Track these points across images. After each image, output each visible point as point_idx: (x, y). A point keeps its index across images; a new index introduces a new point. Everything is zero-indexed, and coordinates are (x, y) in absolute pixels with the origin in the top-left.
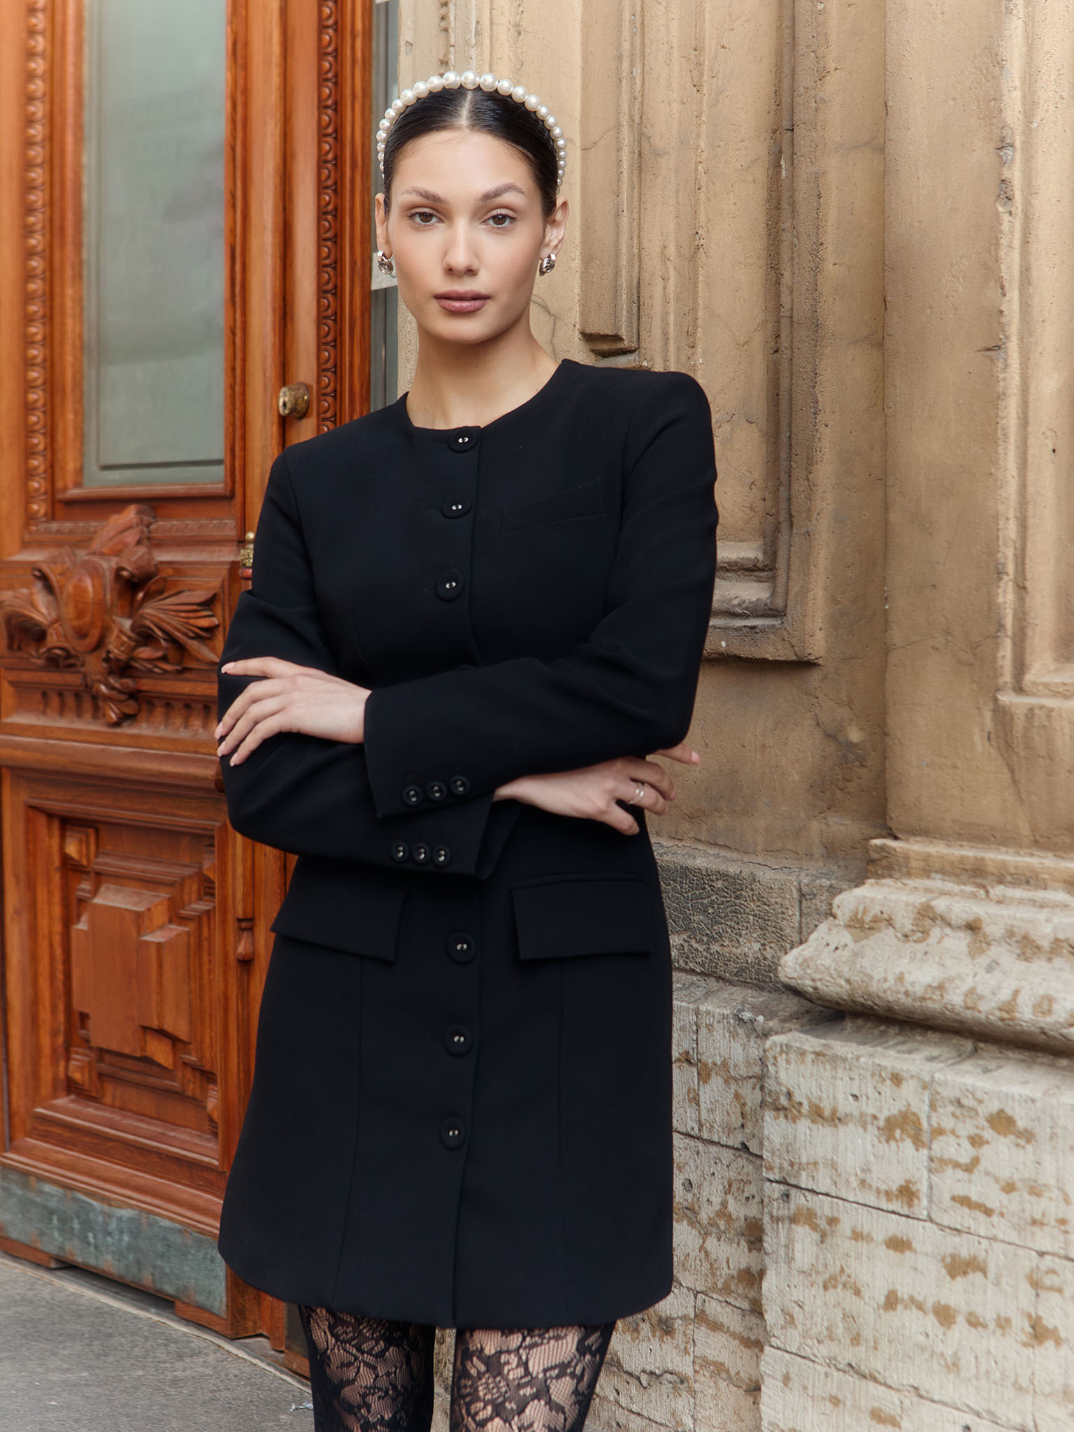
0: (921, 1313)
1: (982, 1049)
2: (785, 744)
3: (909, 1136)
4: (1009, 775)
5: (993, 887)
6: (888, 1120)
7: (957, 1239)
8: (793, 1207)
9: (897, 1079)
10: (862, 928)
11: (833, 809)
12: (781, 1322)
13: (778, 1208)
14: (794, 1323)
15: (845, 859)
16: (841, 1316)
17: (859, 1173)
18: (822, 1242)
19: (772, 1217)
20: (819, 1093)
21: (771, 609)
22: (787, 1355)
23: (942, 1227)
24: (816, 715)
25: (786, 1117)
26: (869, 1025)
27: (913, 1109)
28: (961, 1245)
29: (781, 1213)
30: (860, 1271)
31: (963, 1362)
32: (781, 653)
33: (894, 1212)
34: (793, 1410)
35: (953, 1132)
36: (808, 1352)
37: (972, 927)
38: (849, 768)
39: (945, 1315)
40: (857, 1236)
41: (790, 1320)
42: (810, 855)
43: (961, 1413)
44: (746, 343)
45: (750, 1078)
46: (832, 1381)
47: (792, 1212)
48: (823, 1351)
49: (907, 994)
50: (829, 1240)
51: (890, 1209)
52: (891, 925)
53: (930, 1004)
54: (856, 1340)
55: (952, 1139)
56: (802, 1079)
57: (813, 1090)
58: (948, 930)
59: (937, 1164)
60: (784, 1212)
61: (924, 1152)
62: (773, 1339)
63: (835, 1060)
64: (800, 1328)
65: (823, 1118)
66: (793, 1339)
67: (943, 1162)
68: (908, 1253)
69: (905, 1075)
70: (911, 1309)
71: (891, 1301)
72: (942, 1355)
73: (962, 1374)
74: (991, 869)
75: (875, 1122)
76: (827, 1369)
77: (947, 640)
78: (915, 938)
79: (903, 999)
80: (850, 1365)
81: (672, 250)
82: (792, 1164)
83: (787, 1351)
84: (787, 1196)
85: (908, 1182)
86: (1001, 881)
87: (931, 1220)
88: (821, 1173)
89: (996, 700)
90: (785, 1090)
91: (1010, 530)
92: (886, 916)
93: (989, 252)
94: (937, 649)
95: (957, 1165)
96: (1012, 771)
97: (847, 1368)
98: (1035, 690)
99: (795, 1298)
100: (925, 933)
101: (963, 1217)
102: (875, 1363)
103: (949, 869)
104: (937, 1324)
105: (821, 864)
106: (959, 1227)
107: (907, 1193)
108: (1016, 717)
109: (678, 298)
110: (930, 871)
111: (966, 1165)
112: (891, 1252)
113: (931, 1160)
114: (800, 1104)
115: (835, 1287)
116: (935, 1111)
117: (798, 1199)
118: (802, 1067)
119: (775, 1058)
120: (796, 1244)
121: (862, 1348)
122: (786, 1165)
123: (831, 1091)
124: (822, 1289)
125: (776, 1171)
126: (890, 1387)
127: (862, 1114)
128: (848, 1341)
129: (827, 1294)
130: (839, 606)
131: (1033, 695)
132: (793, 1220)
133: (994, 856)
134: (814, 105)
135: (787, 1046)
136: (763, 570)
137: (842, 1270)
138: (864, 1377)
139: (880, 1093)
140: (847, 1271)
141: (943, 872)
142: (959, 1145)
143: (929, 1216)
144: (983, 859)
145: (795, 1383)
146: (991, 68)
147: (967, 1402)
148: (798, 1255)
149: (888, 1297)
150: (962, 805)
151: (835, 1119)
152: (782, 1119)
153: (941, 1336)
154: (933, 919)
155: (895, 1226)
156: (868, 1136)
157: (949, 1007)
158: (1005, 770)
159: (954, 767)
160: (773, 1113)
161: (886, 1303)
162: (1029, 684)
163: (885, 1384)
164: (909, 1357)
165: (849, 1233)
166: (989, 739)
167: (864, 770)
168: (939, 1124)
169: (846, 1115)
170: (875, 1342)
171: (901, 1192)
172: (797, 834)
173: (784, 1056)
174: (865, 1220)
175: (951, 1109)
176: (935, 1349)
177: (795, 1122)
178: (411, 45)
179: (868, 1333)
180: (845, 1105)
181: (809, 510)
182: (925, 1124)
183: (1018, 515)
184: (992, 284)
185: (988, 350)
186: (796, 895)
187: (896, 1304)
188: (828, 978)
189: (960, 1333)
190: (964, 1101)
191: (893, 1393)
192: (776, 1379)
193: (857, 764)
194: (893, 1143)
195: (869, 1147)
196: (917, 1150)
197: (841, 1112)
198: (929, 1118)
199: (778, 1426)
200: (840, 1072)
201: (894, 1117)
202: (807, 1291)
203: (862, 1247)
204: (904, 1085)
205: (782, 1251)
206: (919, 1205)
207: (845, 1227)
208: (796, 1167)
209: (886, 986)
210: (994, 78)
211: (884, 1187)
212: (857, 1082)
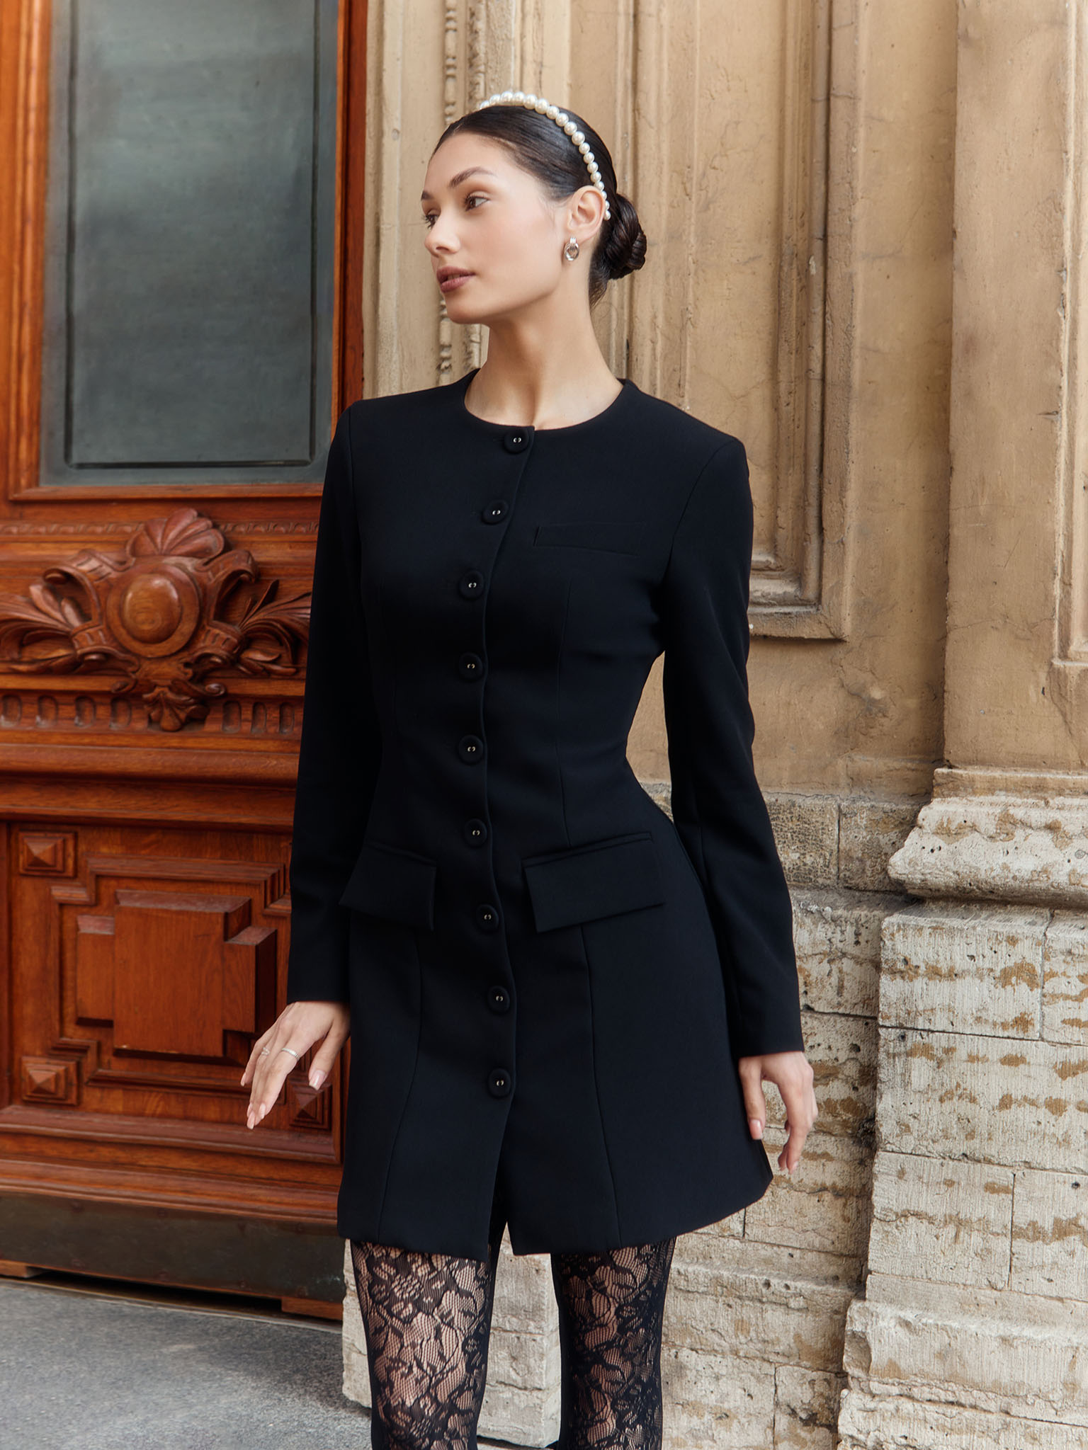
0: (1034, 1108)
1: (1057, 914)
2: (811, 701)
3: (1024, 981)
4: (1061, 718)
5: (1053, 799)
6: (1004, 971)
7: (1068, 1050)
8: (909, 1044)
9: (1012, 941)
10: (949, 833)
11: (856, 749)
12: (897, 1131)
13: (894, 1047)
14: (909, 1131)
15: (870, 786)
16: (956, 1119)
17: (974, 1012)
18: (938, 1067)
19: (888, 1054)
20: (936, 957)
21: (800, 600)
22: (902, 1156)
23: (1053, 1044)
24: (840, 679)
25: (903, 978)
26: (951, 905)
27: (1028, 960)
28: (1071, 1054)
29: (897, 1050)
30: (974, 1084)
31: (1073, 1138)
32: (816, 632)
33: (1008, 1038)
34: (907, 1196)
35: (1064, 974)
36: (924, 1150)
37: (1052, 828)
38: (873, 718)
39: (1056, 1107)
40: (972, 1059)
41: (907, 1129)
42: (836, 785)
43: (1071, 1175)
44: (743, 396)
45: (816, 955)
46: (947, 1168)
47: (908, 1048)
48: (939, 1148)
49: (1015, 878)
50: (946, 1065)
51: (1005, 1036)
52: (976, 830)
53: (1037, 884)
54: (971, 1135)
55: (1064, 980)
56: (918, 948)
57: (930, 955)
58: (1029, 831)
59: (1049, 999)
60: (901, 1048)
61: (1038, 991)
62: (888, 1145)
63: (952, 932)
64: (915, 1134)
65: (941, 976)
66: (909, 1142)
67: (1055, 996)
68: (1021, 1066)
69: (1020, 937)
70: (1024, 1106)
71: (1006, 1102)
72: (1054, 1135)
73: (1072, 1147)
74: (1051, 785)
75: (991, 974)
76: (942, 1160)
77: (1006, 622)
78: (1001, 838)
79: (1011, 882)
80: (965, 1155)
81: (660, 320)
82: (909, 1013)
83: (902, 1153)
84: (903, 1037)
85: (1023, 1014)
86: (1060, 793)
87: (1043, 1040)
88: (938, 1016)
89: (1052, 664)
90: (902, 958)
91: (1061, 543)
92: (969, 823)
93: (1051, 344)
94: (997, 629)
95: (1067, 997)
96: (1064, 715)
97: (961, 1158)
98: (1078, 657)
99: (911, 1112)
100: (1009, 835)
101: (1073, 1034)
102: (991, 1150)
103: (1012, 787)
104: (1049, 1114)
105: (847, 791)
106: (1069, 1042)
107: (1022, 1022)
108: (1070, 677)
109: (665, 357)
110: (995, 790)
111: (1076, 996)
112: (1006, 1067)
113: (1044, 996)
114: (918, 967)
115: (951, 1099)
116: (1049, 960)
117: (913, 1038)
118: (919, 940)
119: (893, 935)
120: (913, 1072)
121: (977, 1141)
122: (902, 1014)
123: (948, 954)
124: (938, 1103)
125: (893, 1019)
126: (1005, 1165)
127: (978, 969)
128: (963, 1137)
129: (943, 1105)
130: (863, 598)
131: (1076, 660)
132: (910, 1054)
133: (1052, 776)
134: (848, 222)
135: (904, 925)
136: (774, 570)
137: (958, 1085)
138: (979, 1161)
139: (995, 952)
140: (963, 1086)
141: (1007, 790)
142: (1069, 983)
143: (1041, 1036)
144: (1045, 779)
145: (910, 1176)
146: (1054, 213)
147: (1077, 1165)
148: (914, 1080)
149: (1002, 1100)
150: (1016, 741)
151: (953, 975)
152: (899, 980)
153: (1052, 1122)
154: (1014, 824)
155: (1009, 1048)
156: (985, 984)
157: (1055, 885)
158: (1057, 714)
159: (1010, 713)
160: (889, 977)
161: (1000, 1105)
162: (1073, 653)
163: (999, 1164)
164: (1022, 1141)
165: (965, 1057)
166: (1043, 692)
167: (886, 719)
168: (1051, 969)
169: (963, 971)
170: (989, 1134)
171: (1016, 1022)
172: (823, 769)
173: (901, 932)
174: (980, 1046)
175: (1062, 958)
176: (1047, 1131)
177: (912, 980)
178: (398, 132)
179: (983, 1129)
180: (961, 963)
181: (842, 525)
182: (1038, 970)
183: (1065, 532)
184: (1053, 367)
185: (1048, 414)
186: (835, 815)
187: (1011, 1104)
188: (937, 872)
189: (1071, 1117)
190: (1075, 951)
191: (1006, 1169)
192: (891, 1175)
193: (881, 715)
194: (1009, 988)
195: (986, 992)
196: (1031, 990)
197: (958, 969)
198: (1042, 966)
199: (891, 1210)
200: (957, 940)
201: (1010, 968)
202: (923, 1105)
203: (978, 1067)
204: (1019, 945)
205: (898, 1079)
206: (1033, 1030)
207: (962, 1053)
208: (912, 1015)
209: (994, 874)
210: (1056, 220)
211: (999, 1020)
212: (974, 945)
